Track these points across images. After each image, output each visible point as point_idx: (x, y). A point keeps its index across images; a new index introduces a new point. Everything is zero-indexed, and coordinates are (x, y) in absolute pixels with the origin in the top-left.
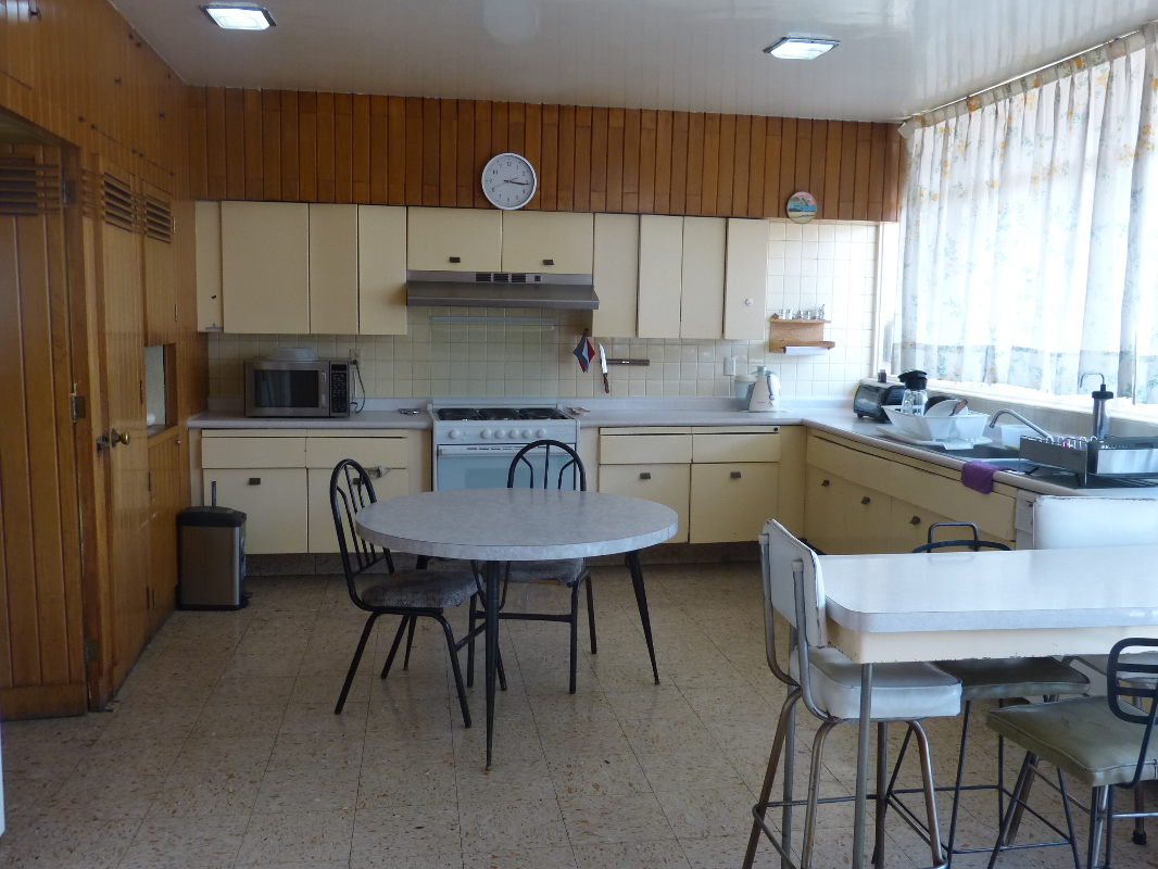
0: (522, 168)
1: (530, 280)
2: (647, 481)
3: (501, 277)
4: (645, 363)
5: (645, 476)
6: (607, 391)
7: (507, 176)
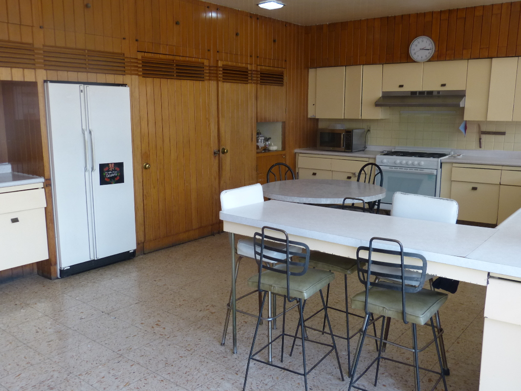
0: (429, 42)
1: (434, 94)
2: (475, 191)
3: (422, 93)
4: (503, 133)
5: (474, 189)
6: (480, 147)
7: (422, 47)
